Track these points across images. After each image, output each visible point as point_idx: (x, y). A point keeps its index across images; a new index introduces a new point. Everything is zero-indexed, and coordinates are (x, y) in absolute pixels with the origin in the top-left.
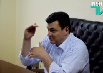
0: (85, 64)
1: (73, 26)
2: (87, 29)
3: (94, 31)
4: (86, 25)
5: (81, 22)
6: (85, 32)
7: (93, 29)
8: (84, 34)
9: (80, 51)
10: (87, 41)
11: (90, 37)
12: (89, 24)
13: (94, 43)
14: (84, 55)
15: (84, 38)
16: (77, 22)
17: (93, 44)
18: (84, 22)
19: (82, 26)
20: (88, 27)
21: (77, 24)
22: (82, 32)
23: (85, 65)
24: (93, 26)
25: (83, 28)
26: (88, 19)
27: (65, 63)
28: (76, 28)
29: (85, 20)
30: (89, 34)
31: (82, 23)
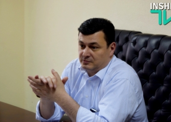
0: (137, 103)
1: (120, 42)
2: (143, 48)
3: (155, 51)
4: (142, 41)
5: (132, 36)
6: (140, 53)
7: (154, 47)
8: (138, 56)
9: (128, 82)
10: (144, 68)
11: (149, 61)
12: (147, 39)
13: (155, 71)
14: (135, 89)
15: (138, 62)
16: (126, 36)
17: (154, 73)
18: (138, 35)
19: (135, 43)
20: (146, 44)
21: (127, 40)
22: (135, 53)
23: (137, 106)
24: (154, 42)
25: (136, 46)
26: (144, 31)
27: (106, 105)
28: (124, 47)
29: (140, 33)
30: (147, 55)
31: (135, 38)
